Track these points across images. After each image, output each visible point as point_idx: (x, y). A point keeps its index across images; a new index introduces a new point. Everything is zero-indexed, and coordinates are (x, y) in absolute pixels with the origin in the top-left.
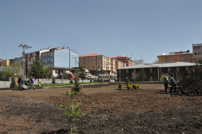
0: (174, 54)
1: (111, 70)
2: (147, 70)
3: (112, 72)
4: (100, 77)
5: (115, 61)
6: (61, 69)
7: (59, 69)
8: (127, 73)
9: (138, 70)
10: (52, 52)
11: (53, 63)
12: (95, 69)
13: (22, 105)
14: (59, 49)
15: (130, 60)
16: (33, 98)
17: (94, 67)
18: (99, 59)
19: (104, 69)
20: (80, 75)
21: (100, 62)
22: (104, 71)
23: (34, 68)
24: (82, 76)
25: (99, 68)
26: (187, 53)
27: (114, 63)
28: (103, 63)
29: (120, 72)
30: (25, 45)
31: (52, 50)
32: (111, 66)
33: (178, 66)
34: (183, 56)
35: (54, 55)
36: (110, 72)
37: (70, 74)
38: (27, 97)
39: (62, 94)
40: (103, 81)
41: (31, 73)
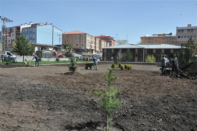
0: (157, 36)
1: (94, 49)
2: (133, 50)
3: (96, 51)
4: (84, 56)
5: (98, 40)
6: (44, 46)
7: (42, 46)
8: (113, 53)
9: (124, 50)
10: (34, 28)
11: (35, 39)
12: (78, 47)
13: (17, 86)
14: (41, 25)
15: (113, 39)
16: (25, 78)
17: (77, 45)
18: (82, 37)
19: (88, 48)
20: (66, 53)
21: (83, 40)
22: (87, 49)
23: (19, 44)
24: (68, 54)
25: (82, 46)
26: (170, 36)
27: (97, 42)
28: (87, 42)
29: (105, 51)
30: (5, 18)
31: (34, 26)
32: (94, 45)
33: (163, 48)
34: (165, 39)
35: (36, 31)
36: (93, 51)
37: (54, 51)
38: (18, 77)
39: (56, 74)
40: (88, 60)
41: (15, 49)
